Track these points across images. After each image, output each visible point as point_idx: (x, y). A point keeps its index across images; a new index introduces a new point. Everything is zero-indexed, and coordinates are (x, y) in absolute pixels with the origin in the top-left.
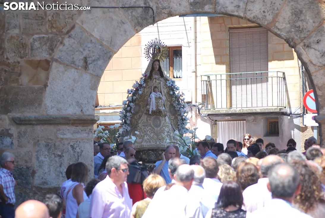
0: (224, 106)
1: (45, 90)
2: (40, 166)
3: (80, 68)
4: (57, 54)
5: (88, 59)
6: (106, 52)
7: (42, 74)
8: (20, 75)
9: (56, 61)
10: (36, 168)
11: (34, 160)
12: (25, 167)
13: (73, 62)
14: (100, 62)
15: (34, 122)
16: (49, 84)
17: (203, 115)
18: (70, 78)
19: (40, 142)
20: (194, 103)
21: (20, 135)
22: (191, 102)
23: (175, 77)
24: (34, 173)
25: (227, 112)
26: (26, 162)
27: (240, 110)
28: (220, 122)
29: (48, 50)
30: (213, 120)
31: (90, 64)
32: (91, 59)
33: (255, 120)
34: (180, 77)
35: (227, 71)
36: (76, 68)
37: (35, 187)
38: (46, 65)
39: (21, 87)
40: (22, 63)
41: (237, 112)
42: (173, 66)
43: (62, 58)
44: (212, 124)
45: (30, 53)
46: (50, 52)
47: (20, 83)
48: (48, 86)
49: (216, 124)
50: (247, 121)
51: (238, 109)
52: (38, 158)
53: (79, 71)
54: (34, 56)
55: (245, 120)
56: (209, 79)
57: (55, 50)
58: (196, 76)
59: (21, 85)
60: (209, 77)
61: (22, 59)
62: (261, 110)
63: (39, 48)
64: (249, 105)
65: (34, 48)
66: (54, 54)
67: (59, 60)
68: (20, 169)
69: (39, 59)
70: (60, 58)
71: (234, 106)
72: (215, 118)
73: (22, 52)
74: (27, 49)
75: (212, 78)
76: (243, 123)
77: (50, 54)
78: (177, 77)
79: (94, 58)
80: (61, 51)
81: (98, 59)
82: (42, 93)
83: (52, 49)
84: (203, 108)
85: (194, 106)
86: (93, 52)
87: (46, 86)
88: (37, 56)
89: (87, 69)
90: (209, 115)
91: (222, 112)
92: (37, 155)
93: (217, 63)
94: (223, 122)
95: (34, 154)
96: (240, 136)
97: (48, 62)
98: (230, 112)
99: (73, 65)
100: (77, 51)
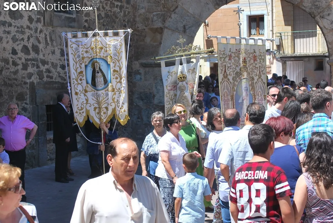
0: (290, 52)
1: (160, 46)
2: (158, 93)
3: (181, 32)
4: (167, 24)
5: (186, 26)
6: (197, 22)
7: (158, 36)
8: (145, 37)
9: (167, 28)
10: (155, 93)
11: (154, 89)
12: (149, 93)
13: (177, 29)
14: (193, 28)
15: (154, 66)
16: (162, 42)
17: (277, 57)
18: (175, 38)
19: (157, 78)
20: (271, 50)
21: (146, 73)
22: (270, 50)
23: (261, 34)
24: (154, 96)
25: (291, 56)
26: (149, 90)
27: (299, 54)
28: (288, 62)
29: (162, 21)
30: (283, 61)
31: (187, 30)
32: (187, 26)
33: (309, 60)
34: (263, 34)
35: (292, 30)
36: (178, 32)
37: (155, 105)
38: (160, 31)
39: (146, 44)
40: (147, 30)
41: (298, 55)
42: (259, 27)
43: (170, 26)
44: (283, 63)
45: (151, 23)
46: (163, 22)
47: (145, 42)
48: (162, 43)
49: (285, 63)
50: (304, 61)
51: (298, 54)
52: (156, 88)
53: (180, 34)
54: (153, 25)
55: (303, 60)
56: (281, 35)
57: (166, 21)
58: (273, 34)
59: (146, 43)
60: (281, 34)
61: (146, 28)
62: (312, 54)
63: (156, 20)
64: (302, 52)
65: (153, 21)
66: (165, 24)
67: (168, 27)
68: (146, 94)
69: (156, 27)
70: (169, 26)
71: (296, 52)
72: (285, 59)
73: (147, 23)
74: (149, 21)
75: (283, 34)
76: (302, 62)
77: (163, 24)
78: (262, 34)
79: (189, 26)
80: (170, 22)
81: (192, 26)
82: (158, 48)
83: (164, 21)
84: (277, 53)
85: (272, 52)
86: (189, 22)
87: (161, 43)
88: (155, 25)
89: (186, 32)
90: (281, 57)
91: (288, 56)
92: (155, 86)
93: (285, 25)
94: (289, 62)
95: (154, 85)
96: (300, 70)
97: (161, 29)
98: (293, 56)
99: (177, 30)
100: (179, 22)
